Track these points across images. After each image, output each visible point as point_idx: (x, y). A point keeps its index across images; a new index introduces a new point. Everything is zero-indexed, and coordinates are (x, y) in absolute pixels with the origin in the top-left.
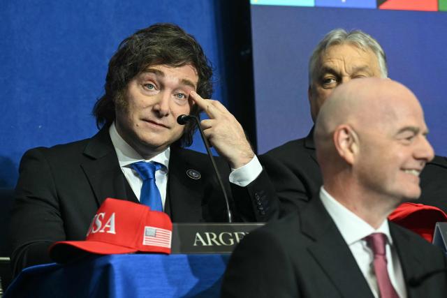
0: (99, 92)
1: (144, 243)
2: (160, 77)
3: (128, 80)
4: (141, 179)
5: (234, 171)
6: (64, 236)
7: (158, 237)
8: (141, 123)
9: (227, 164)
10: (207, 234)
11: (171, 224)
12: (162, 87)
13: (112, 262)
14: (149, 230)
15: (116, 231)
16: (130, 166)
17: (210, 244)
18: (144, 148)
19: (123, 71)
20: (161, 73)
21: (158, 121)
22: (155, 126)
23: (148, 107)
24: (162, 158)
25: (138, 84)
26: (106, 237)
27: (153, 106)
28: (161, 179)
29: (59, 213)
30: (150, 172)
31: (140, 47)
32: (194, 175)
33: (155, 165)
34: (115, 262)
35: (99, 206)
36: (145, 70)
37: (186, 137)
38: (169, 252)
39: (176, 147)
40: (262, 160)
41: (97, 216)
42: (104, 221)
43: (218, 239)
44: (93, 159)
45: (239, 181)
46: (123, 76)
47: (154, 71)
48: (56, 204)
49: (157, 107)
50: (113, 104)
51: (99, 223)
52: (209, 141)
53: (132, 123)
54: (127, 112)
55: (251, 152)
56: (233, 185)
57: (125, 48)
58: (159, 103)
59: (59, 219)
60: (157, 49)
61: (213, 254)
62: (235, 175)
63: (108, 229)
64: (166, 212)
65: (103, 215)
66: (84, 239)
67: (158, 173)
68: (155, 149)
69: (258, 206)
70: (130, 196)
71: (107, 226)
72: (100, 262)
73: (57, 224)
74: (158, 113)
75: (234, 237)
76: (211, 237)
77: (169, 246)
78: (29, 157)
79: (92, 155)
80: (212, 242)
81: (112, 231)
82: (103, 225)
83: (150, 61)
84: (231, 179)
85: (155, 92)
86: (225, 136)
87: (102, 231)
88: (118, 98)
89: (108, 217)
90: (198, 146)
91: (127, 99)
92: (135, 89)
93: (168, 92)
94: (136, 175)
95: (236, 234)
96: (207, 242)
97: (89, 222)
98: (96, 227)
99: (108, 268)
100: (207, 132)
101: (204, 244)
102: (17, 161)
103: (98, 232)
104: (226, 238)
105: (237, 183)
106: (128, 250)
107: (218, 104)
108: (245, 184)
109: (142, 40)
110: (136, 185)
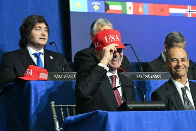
1: (40, 78)
4: (37, 58)
7: (44, 76)
10: (58, 75)
11: (47, 72)
13: (31, 83)
14: (41, 74)
15: (32, 74)
16: (34, 54)
17: (58, 78)
26: (29, 76)
33: (40, 53)
34: (32, 83)
38: (47, 80)
41: (27, 70)
42: (29, 71)
43: (60, 77)
44: (22, 54)
51: (28, 72)
63: (30, 73)
65: (29, 69)
66: (23, 76)
72: (28, 83)
75: (65, 76)
76: (59, 76)
77: (47, 78)
81: (31, 74)
82: (29, 72)
89: (30, 70)
95: (65, 75)
98: (27, 73)
99: (30, 84)
104: (63, 76)
106: (36, 80)
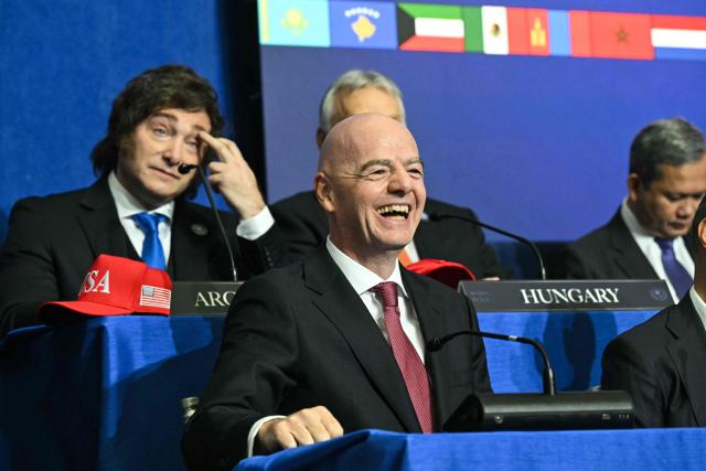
1: (141, 304)
2: (173, 122)
4: (143, 231)
5: (242, 223)
7: (156, 297)
8: (149, 172)
10: (210, 294)
11: (170, 283)
12: (174, 132)
13: (106, 324)
14: (147, 289)
16: (133, 217)
17: (213, 304)
18: (147, 198)
20: (173, 118)
21: (168, 170)
22: (163, 175)
23: (158, 153)
24: (166, 210)
25: (148, 128)
26: (98, 297)
27: (163, 152)
28: (165, 232)
30: (153, 224)
32: (199, 230)
33: (158, 217)
34: (109, 324)
36: (157, 115)
37: (191, 189)
38: (168, 313)
39: (180, 200)
40: (274, 211)
42: (98, 279)
43: (221, 300)
44: (90, 210)
45: (248, 234)
47: (167, 116)
48: (50, 259)
49: (168, 155)
51: (92, 282)
53: (139, 170)
54: (133, 157)
55: (262, 203)
56: (242, 240)
57: (133, 88)
58: (170, 150)
59: (52, 276)
60: (171, 91)
61: (213, 314)
62: (244, 228)
63: (102, 288)
65: (96, 272)
67: (162, 226)
68: (160, 199)
69: (266, 258)
71: (100, 284)
72: (93, 325)
73: (50, 282)
74: (168, 161)
76: (215, 296)
77: (169, 307)
78: (20, 207)
79: (88, 205)
80: (215, 302)
81: (106, 290)
82: (96, 284)
83: (163, 104)
84: (239, 232)
85: (166, 138)
86: (235, 185)
87: (95, 290)
88: (124, 143)
89: (101, 275)
90: (201, 199)
91: (134, 144)
92: (143, 133)
93: (179, 139)
94: (138, 227)
96: (209, 302)
98: (88, 286)
99: (101, 331)
100: (216, 177)
101: (207, 304)
103: (91, 292)
105: (246, 237)
106: (124, 311)
107: (233, 146)
108: (254, 237)
109: (153, 81)
110: (137, 239)
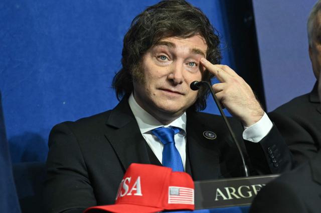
0: (117, 66)
1: (169, 202)
2: (172, 49)
3: (142, 53)
4: (162, 143)
5: (247, 129)
6: (94, 202)
8: (157, 92)
9: (240, 123)
10: (227, 189)
11: (192, 182)
12: (174, 57)
14: (173, 189)
15: (142, 193)
16: (151, 132)
17: (230, 198)
18: (162, 115)
19: (138, 46)
20: (173, 45)
21: (173, 89)
22: (170, 94)
23: (163, 76)
24: (179, 122)
25: (152, 57)
26: (133, 199)
27: (167, 75)
28: (180, 141)
29: (89, 181)
30: (169, 136)
31: (152, 22)
32: (210, 136)
35: (125, 172)
36: (157, 43)
37: (200, 102)
38: (193, 208)
39: (191, 111)
40: (271, 116)
41: (124, 181)
42: (131, 185)
43: (237, 193)
44: (116, 128)
45: (252, 138)
46: (138, 50)
47: (166, 44)
48: (85, 173)
49: (171, 76)
50: (130, 76)
51: (126, 187)
52: (221, 103)
53: (149, 93)
54: (143, 83)
55: (261, 110)
56: (247, 142)
57: (137, 24)
58: (173, 72)
59: (89, 186)
60: (167, 22)
61: (232, 207)
62: (248, 133)
63: (135, 192)
64: (187, 171)
65: (129, 179)
66: (113, 202)
67: (177, 137)
68: (172, 115)
69: (272, 160)
70: (153, 160)
71: (133, 189)
73: (87, 191)
74: (173, 82)
75: (252, 190)
76: (231, 191)
77: (193, 203)
78: (57, 131)
79: (114, 125)
80: (232, 196)
81: (139, 194)
82: (130, 188)
83: (161, 35)
84: (245, 137)
85: (169, 63)
86: (236, 97)
87: (130, 194)
88: (135, 71)
89: (134, 181)
90: (211, 109)
91: (143, 71)
92: (149, 61)
93: (180, 62)
94: (157, 140)
95: (254, 186)
96: (227, 196)
97: (117, 187)
98: (123, 191)
100: (219, 95)
101: (225, 198)
102: (46, 136)
103: (126, 196)
104: (244, 191)
105: (251, 140)
106: (155, 209)
107: (227, 68)
108: (258, 140)
109: (152, 16)
110: (158, 150)
